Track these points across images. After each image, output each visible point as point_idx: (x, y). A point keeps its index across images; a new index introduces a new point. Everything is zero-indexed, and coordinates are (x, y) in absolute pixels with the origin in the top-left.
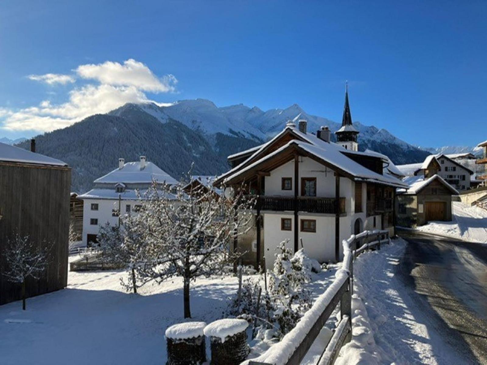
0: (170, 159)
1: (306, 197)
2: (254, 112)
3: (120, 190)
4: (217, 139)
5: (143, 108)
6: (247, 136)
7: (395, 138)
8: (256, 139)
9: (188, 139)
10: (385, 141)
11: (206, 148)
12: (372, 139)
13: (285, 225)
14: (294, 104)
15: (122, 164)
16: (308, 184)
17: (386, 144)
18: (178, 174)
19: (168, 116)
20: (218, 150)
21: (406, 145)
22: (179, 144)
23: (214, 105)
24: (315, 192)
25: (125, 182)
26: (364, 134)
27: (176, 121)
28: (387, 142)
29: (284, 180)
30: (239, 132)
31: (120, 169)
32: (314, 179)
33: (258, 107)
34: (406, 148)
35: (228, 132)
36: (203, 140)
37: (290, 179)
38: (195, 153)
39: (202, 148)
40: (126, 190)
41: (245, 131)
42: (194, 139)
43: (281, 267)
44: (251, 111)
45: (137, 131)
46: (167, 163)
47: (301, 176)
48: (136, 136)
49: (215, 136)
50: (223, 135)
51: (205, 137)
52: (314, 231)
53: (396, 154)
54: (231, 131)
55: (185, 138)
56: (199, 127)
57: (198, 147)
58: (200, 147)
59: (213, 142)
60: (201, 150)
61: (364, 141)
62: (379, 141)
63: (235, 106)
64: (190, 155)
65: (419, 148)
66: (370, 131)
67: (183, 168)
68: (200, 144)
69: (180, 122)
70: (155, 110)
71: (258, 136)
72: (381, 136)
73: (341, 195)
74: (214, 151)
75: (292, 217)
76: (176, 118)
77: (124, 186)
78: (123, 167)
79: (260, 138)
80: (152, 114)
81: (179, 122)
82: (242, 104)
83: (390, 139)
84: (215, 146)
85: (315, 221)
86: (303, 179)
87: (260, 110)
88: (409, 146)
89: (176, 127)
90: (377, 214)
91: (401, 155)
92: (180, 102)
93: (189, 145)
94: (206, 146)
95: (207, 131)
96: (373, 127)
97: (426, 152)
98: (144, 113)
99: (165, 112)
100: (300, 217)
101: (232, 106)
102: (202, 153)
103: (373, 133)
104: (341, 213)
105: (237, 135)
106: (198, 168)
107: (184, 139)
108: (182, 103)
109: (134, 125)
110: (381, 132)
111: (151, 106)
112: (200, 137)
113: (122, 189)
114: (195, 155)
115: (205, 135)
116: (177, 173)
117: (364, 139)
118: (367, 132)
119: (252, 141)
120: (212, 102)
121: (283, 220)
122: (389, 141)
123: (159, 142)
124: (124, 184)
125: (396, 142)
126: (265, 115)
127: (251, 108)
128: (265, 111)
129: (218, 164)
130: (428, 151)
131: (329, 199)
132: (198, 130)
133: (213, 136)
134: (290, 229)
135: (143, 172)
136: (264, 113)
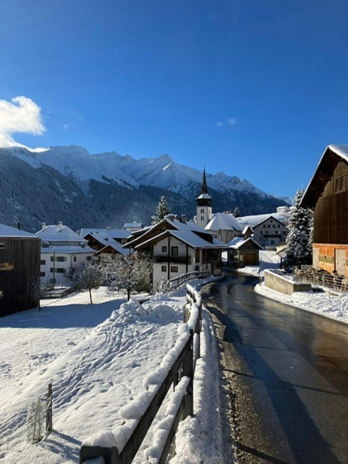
0: (42, 205)
1: (173, 256)
2: (126, 160)
3: (45, 246)
4: (90, 185)
5: (14, 153)
6: (119, 183)
7: (254, 188)
8: (128, 186)
9: (61, 184)
10: (246, 190)
11: (78, 194)
12: (234, 188)
13: (163, 269)
14: (164, 154)
15: (45, 227)
16: (174, 249)
17: (246, 193)
18: (51, 220)
19: (40, 161)
20: (91, 196)
21: (264, 194)
22: (52, 190)
23: (86, 151)
24: (178, 253)
25: (49, 240)
26: (227, 183)
27: (49, 167)
28: (247, 192)
29: (163, 247)
30: (112, 179)
31: (43, 231)
32: (177, 247)
33: (131, 155)
34: (265, 196)
35: (101, 178)
36: (76, 186)
37: (166, 247)
38: (67, 198)
39: (75, 194)
40: (50, 246)
41: (118, 179)
42: (67, 185)
43: (163, 286)
44: (123, 159)
45: (8, 176)
46: (39, 209)
47: (171, 245)
48: (7, 181)
49: (88, 183)
50: (96, 181)
51: (78, 183)
52: (177, 271)
53: (256, 202)
54: (104, 178)
55: (58, 184)
56: (72, 173)
57: (71, 193)
58: (73, 193)
59: (86, 188)
60: (74, 195)
61: (227, 190)
62: (240, 190)
63: (107, 153)
64: (63, 201)
65: (275, 196)
66: (232, 181)
67: (56, 213)
68: (73, 190)
69: (53, 167)
70: (27, 156)
71: (131, 184)
72: (242, 186)
73: (189, 255)
74: (87, 197)
75: (167, 266)
76: (48, 164)
77: (48, 243)
78: (45, 229)
79: (132, 185)
80: (24, 160)
81: (51, 167)
82: (115, 152)
83: (250, 189)
84: (88, 192)
85: (177, 267)
86: (172, 247)
87: (132, 158)
88: (267, 195)
89: (49, 173)
90: (208, 263)
91: (260, 203)
92: (52, 148)
93: (61, 190)
94: (78, 191)
95: (79, 177)
96: (235, 177)
97: (281, 200)
98: (16, 158)
99: (37, 157)
100: (171, 265)
101: (104, 153)
102: (75, 199)
103: (235, 183)
104: (189, 263)
105: (110, 182)
106: (71, 213)
107: (56, 184)
108: (54, 149)
109: (5, 170)
110: (243, 182)
111: (23, 151)
112: (73, 183)
113: (46, 245)
114: (67, 200)
115: (78, 181)
116: (49, 219)
117: (227, 188)
118: (230, 181)
119: (124, 188)
120: (85, 149)
121: (163, 267)
122: (249, 190)
123: (30, 187)
124: (48, 241)
125: (256, 191)
126: (137, 163)
127: (124, 156)
128: (137, 160)
129: (91, 210)
130: (283, 199)
131: (184, 257)
132: (70, 176)
133: (86, 182)
134: (166, 271)
135: (61, 233)
136: (137, 161)
